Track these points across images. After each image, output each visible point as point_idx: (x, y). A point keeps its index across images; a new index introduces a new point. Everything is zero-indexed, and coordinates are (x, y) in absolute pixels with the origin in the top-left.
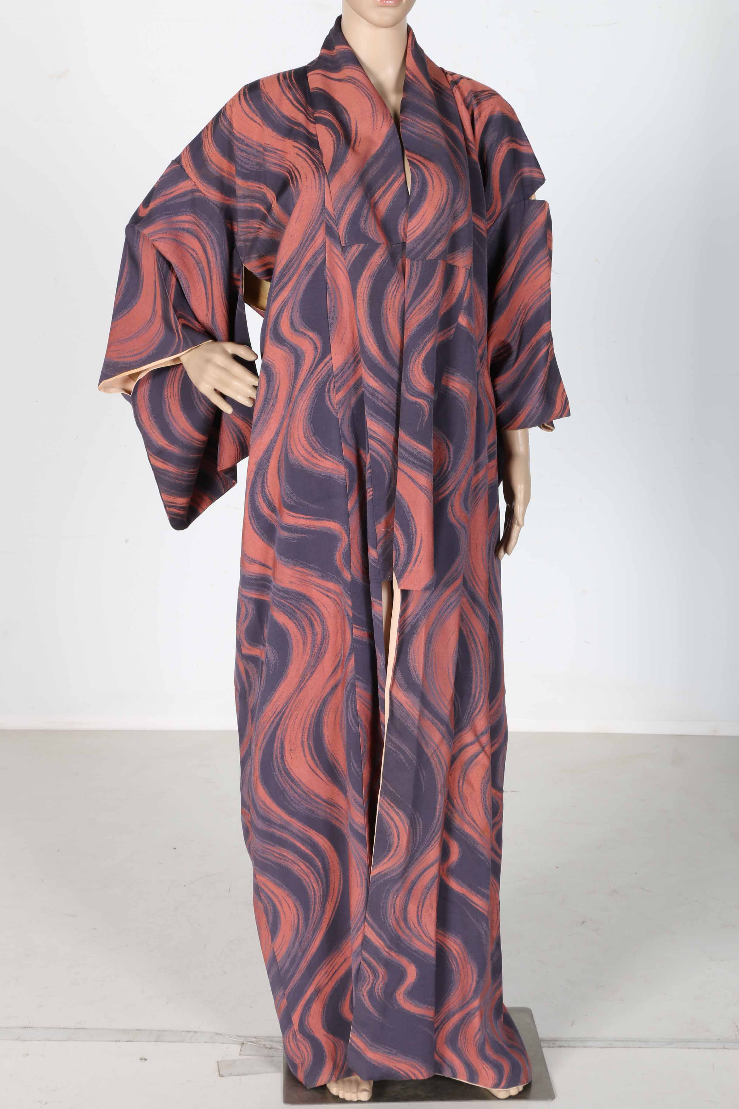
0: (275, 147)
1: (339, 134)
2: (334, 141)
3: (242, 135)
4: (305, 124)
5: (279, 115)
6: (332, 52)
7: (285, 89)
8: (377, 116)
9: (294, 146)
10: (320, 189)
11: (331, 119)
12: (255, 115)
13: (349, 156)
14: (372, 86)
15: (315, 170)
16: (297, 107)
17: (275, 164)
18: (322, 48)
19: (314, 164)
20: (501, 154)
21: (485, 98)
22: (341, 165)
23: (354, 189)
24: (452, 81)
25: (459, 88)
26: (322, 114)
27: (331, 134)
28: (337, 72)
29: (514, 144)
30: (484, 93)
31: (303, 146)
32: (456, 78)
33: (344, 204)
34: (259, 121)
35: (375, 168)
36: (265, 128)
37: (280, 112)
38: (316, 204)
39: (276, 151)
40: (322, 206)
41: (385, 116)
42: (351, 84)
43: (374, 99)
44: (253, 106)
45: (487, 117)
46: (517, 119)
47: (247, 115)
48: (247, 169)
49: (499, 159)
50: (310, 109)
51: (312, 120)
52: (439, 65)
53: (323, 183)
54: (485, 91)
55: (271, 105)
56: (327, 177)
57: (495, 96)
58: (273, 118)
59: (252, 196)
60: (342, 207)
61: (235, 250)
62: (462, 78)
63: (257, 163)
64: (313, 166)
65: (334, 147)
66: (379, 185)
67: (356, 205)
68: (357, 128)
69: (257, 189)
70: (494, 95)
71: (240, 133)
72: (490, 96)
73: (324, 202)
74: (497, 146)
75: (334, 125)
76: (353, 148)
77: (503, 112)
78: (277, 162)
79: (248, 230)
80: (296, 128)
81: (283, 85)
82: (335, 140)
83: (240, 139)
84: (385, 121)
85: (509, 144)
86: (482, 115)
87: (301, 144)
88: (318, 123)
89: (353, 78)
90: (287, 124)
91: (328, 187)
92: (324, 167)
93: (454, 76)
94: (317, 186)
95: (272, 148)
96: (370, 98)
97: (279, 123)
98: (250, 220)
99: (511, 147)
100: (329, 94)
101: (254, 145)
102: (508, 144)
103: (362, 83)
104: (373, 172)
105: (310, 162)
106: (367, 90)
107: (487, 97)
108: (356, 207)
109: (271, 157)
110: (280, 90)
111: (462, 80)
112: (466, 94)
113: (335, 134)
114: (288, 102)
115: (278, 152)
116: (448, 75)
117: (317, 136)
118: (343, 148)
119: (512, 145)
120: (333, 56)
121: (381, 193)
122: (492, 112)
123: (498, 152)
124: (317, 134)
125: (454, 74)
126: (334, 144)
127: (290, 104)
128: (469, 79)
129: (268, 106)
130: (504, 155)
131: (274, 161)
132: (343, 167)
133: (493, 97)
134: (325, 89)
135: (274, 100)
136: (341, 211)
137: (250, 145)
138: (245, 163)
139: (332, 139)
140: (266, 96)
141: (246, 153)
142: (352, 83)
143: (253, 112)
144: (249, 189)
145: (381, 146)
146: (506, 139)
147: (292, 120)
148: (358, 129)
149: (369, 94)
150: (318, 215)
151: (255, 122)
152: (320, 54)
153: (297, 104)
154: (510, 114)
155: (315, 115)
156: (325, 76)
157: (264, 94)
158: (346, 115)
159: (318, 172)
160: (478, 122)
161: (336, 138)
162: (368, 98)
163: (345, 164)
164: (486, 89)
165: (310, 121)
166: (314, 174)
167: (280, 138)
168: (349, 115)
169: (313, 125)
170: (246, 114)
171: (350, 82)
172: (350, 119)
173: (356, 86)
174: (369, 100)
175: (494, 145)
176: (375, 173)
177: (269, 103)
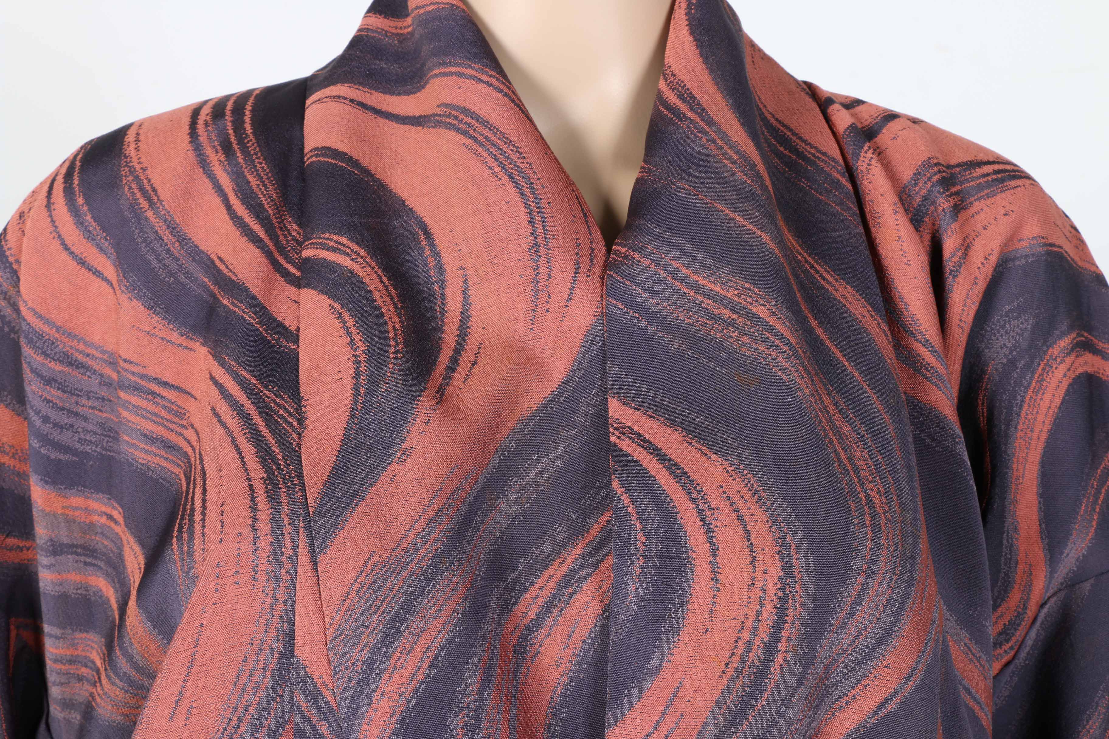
0: (152, 371)
1: (384, 336)
2: (357, 363)
3: (47, 322)
4: (256, 288)
5: (176, 249)
6: (400, 24)
7: (209, 151)
8: (549, 260)
9: (213, 379)
10: (276, 579)
11: (358, 269)
12: (95, 250)
13: (415, 429)
14: (539, 138)
15: (260, 489)
16: (240, 218)
17: (151, 439)
18: (369, 11)
19: (264, 463)
20: (1048, 397)
21: (980, 188)
22: (379, 467)
23: (429, 580)
24: (852, 127)
25: (879, 152)
26: (328, 248)
27: (349, 334)
28: (408, 93)
29: (1088, 357)
30: (979, 171)
31: (236, 377)
32: (867, 118)
33: (376, 650)
34: (110, 271)
35: (533, 472)
36: (124, 298)
37: (183, 240)
38: (257, 643)
39: (156, 388)
40: (282, 655)
41: (585, 260)
42: (452, 135)
43: (541, 193)
44: (89, 217)
45: (994, 259)
46: (1094, 264)
47: (66, 248)
48: (67, 449)
49: (1040, 418)
50: (294, 228)
51: (292, 270)
52: (801, 76)
53: (288, 552)
54: (980, 164)
55: (150, 214)
56: (308, 527)
57: (1018, 182)
58: (155, 263)
59: (84, 547)
60: (370, 664)
61: (43, 726)
62: (891, 116)
63: (102, 425)
64: (257, 473)
65: (356, 388)
66: (548, 548)
67: (431, 655)
68: (466, 304)
69: (104, 520)
70: (1014, 177)
71: (40, 317)
72: (1002, 181)
73: (291, 635)
74: (1029, 367)
75: (368, 295)
76: (441, 391)
77: (1051, 241)
78: (159, 431)
79: (72, 669)
80: (225, 302)
81: (203, 138)
82: (362, 358)
83: (40, 336)
84: (581, 278)
85: (1073, 357)
86: (972, 253)
87: (228, 369)
88: (308, 286)
89: (465, 111)
90: (205, 286)
91: (309, 567)
92: (301, 476)
93: (860, 108)
94: (264, 566)
95: (142, 377)
96: (526, 190)
97: (177, 282)
98: (78, 635)
99: (1080, 370)
100: (367, 172)
101: (94, 358)
102: (1068, 360)
103: (494, 129)
104: (526, 490)
105: (249, 451)
106: (514, 157)
107: (988, 184)
108: (432, 665)
109: (137, 410)
110: (191, 155)
111: (893, 126)
112: (906, 174)
113: (366, 331)
114: (217, 201)
115: (165, 392)
116: (835, 109)
117: (297, 342)
118: (394, 396)
119: (1081, 360)
120: (402, 38)
121: (551, 587)
122: (1010, 240)
123: (1036, 392)
124: (298, 329)
125: (859, 102)
126: (357, 374)
127: (223, 209)
128: (915, 121)
129: (139, 216)
130: (1058, 401)
131: (149, 427)
132: (385, 477)
133: (1013, 183)
134: (355, 154)
135: (165, 193)
136: (363, 681)
137: (81, 358)
138: (56, 425)
139: (350, 353)
140: (137, 178)
141: (62, 388)
142: (458, 130)
143: (89, 236)
144: (69, 521)
145: (566, 383)
146: (1065, 342)
147: (219, 271)
148: (473, 312)
149: (521, 172)
150: (264, 691)
151: (98, 274)
152: (360, 30)
153: (240, 210)
154: (1068, 248)
155: (307, 253)
156: (363, 105)
157: (132, 171)
158: (427, 252)
159: (273, 498)
160: (959, 279)
161: (369, 351)
162: (517, 186)
163: (394, 467)
164: (981, 157)
165: (284, 273)
166: (254, 508)
167: (175, 336)
168: (437, 255)
169: (291, 291)
170: (63, 244)
171: (451, 127)
172: (440, 270)
173: (468, 141)
174: (522, 194)
175: (1021, 364)
176: (532, 494)
177: (144, 204)
